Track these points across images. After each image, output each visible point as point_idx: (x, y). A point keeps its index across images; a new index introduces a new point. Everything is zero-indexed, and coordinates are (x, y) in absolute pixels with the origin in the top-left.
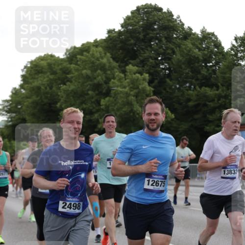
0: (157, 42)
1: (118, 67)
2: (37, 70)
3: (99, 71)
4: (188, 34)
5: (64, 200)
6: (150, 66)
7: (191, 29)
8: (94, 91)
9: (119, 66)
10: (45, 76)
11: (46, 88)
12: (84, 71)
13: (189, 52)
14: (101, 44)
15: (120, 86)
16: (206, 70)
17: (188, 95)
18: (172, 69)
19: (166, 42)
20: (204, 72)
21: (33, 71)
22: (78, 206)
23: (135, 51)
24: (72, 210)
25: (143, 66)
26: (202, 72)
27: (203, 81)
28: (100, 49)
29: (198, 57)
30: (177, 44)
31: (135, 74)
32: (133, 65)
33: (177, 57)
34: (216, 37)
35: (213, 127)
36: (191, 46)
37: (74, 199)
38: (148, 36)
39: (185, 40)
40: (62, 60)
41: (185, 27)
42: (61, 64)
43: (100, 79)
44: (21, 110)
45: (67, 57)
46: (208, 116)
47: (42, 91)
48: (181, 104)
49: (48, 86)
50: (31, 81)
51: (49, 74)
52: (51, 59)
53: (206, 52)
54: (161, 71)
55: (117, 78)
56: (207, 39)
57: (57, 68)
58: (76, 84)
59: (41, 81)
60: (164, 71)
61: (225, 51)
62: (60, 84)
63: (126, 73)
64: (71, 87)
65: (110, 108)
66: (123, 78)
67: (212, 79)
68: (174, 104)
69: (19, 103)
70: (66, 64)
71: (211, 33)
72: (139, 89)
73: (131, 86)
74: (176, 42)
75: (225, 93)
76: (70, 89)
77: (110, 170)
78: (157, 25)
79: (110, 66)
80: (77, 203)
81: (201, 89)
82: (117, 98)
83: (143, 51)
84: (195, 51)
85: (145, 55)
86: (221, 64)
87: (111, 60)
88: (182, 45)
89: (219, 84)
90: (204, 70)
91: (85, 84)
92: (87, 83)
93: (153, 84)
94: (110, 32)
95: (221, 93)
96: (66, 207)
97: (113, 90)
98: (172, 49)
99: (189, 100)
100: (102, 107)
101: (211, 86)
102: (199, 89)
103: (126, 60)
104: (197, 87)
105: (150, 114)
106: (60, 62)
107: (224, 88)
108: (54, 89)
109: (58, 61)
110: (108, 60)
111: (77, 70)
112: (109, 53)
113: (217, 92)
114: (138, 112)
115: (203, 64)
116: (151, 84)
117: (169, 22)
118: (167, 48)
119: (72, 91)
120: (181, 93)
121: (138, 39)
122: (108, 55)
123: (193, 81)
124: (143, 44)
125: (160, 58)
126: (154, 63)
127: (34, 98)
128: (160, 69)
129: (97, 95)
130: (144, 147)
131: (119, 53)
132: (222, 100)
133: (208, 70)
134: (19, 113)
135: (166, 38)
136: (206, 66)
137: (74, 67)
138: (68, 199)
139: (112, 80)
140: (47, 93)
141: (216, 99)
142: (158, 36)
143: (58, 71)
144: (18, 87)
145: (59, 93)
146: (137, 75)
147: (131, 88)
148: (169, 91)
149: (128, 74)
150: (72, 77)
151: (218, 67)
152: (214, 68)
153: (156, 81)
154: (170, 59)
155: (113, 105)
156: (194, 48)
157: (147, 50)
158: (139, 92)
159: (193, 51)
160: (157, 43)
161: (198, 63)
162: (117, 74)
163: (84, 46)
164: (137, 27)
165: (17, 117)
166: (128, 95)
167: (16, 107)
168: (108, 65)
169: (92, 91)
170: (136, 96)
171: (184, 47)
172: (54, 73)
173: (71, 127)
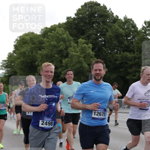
0: (97, 24)
2: (23, 42)
3: (62, 42)
4: (116, 20)
6: (93, 39)
7: (117, 17)
8: (58, 55)
9: (74, 39)
10: (29, 45)
11: (29, 53)
12: (52, 43)
13: (117, 31)
14: (63, 26)
15: (75, 51)
16: (127, 42)
17: (116, 57)
18: (106, 41)
19: (103, 24)
20: (126, 43)
21: (21, 42)
22: (51, 123)
23: (84, 30)
24: (47, 126)
25: (89, 39)
26: (125, 43)
27: (125, 48)
28: (62, 29)
29: (122, 34)
30: (109, 26)
31: (83, 44)
32: (82, 39)
33: (109, 34)
34: (133, 22)
35: (131, 76)
36: (118, 27)
37: (49, 119)
38: (91, 21)
39: (114, 23)
40: (39, 35)
41: (114, 15)
42: (38, 38)
43: (62, 47)
44: (14, 66)
45: (42, 34)
46: (128, 70)
47: (27, 55)
48: (111, 62)
49: (30, 51)
50: (20, 48)
51: (31, 44)
52: (32, 35)
53: (127, 31)
54: (100, 42)
55: (73, 47)
56: (127, 23)
57: (36, 41)
58: (47, 50)
59: (26, 49)
60: (101, 42)
61: (139, 30)
62: (38, 50)
63: (78, 44)
65: (68, 65)
66: (76, 46)
67: (131, 47)
68: (108, 62)
69: (12, 62)
70: (41, 38)
71: (130, 19)
72: (86, 53)
73: (81, 51)
74: (108, 24)
75: (139, 55)
76: (44, 53)
77: (70, 104)
78: (97, 14)
79: (68, 39)
80: (51, 121)
81: (124, 53)
82: (73, 59)
83: (89, 30)
85: (90, 32)
86: (136, 38)
87: (69, 35)
89: (135, 50)
90: (125, 41)
91: (53, 50)
92: (54, 50)
93: (95, 50)
94: (68, 18)
95: (136, 55)
96: (44, 124)
97: (70, 54)
98: (106, 29)
99: (117, 60)
100: (63, 64)
101: (130, 51)
102: (123, 53)
103: (78, 35)
104: (122, 52)
105: (96, 70)
106: (37, 37)
107: (138, 53)
108: (34, 53)
109: (36, 36)
110: (67, 35)
111: (48, 42)
112: (68, 31)
113: (133, 55)
114: (86, 67)
115: (125, 38)
116: (93, 50)
117: (104, 12)
118: (103, 28)
119: (45, 54)
120: (112, 56)
121: (85, 23)
122: (67, 32)
123: (119, 48)
124: (88, 26)
125: (99, 35)
126: (95, 37)
127: (22, 59)
128: (99, 41)
129: (60, 57)
130: (91, 92)
131: (74, 31)
132: (137, 60)
133: (128, 42)
134: (13, 68)
135: (102, 22)
136: (127, 39)
137: (46, 40)
138: (45, 119)
139: (70, 48)
140: (30, 56)
141: (133, 59)
142: (98, 20)
143: (37, 42)
144: (12, 52)
145: (37, 56)
146: (85, 45)
148: (104, 54)
149: (79, 44)
150: (45, 46)
151: (135, 40)
152: (132, 40)
153: (96, 49)
154: (105, 35)
155: (70, 63)
156: (119, 28)
157: (91, 29)
158: (86, 55)
159: (119, 30)
160: (97, 25)
161: (122, 37)
162: (72, 44)
163: (52, 27)
164: (85, 15)
165: (11, 71)
166: (79, 57)
167: (11, 64)
168: (67, 38)
169: (57, 54)
170: (84, 57)
171: (113, 27)
172: (34, 43)
173: (47, 75)
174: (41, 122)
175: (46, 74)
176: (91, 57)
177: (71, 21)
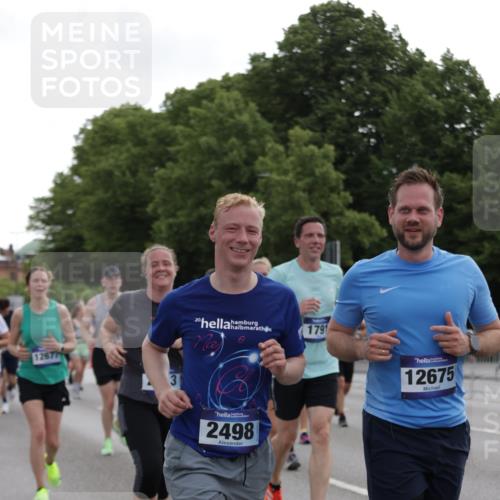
0: (352, 80)
1: (272, 132)
2: (105, 137)
3: (233, 140)
4: (415, 64)
5: (211, 415)
6: (339, 129)
7: (421, 54)
8: (223, 181)
9: (275, 129)
10: (124, 148)
11: (124, 174)
12: (203, 140)
13: (418, 101)
14: (237, 85)
15: (278, 169)
16: (452, 138)
18: (383, 135)
19: (371, 80)
20: (448, 141)
21: (97, 139)
22: (248, 430)
23: (310, 99)
24: (231, 440)
25: (324, 130)
26: (445, 142)
27: (446, 161)
28: (236, 94)
29: (435, 112)
30: (392, 85)
31: (306, 145)
32: (303, 128)
33: (392, 111)
34: (473, 71)
36: (422, 88)
37: (235, 415)
38: (333, 68)
39: (411, 77)
40: (158, 116)
42: (155, 125)
43: (236, 155)
44: (74, 219)
45: (168, 111)
47: (116, 180)
49: (129, 169)
50: (93, 159)
51: (129, 144)
52: (133, 115)
53: (452, 101)
54: (361, 140)
55: (271, 154)
56: (454, 74)
57: (147, 133)
58: (185, 166)
59: (113, 160)
60: (365, 140)
61: (492, 99)
62: (154, 165)
63: (289, 144)
64: (175, 171)
66: (282, 153)
69: (69, 204)
70: (164, 125)
71: (463, 62)
72: (315, 176)
73: (299, 169)
74: (392, 80)
76: (173, 176)
78: (353, 45)
79: (255, 130)
80: (244, 424)
81: (442, 176)
83: (325, 99)
84: (430, 98)
85: (328, 107)
86: (482, 126)
87: (258, 117)
88: (403, 87)
90: (447, 137)
91: (206, 165)
92: (210, 164)
93: (344, 167)
94: (255, 59)
96: (217, 433)
97: (262, 178)
98: (383, 94)
103: (288, 116)
105: (406, 210)
106: (152, 121)
108: (141, 175)
109: (148, 118)
110: (252, 116)
111: (187, 137)
112: (254, 101)
115: (447, 126)
116: (339, 167)
117: (376, 40)
118: (374, 92)
119: (178, 179)
121: (313, 74)
122: (253, 106)
123: (426, 160)
124: (323, 84)
125: (357, 114)
126: (346, 123)
127: (101, 194)
128: (357, 136)
129: (229, 188)
130: (382, 291)
131: (274, 102)
133: (456, 137)
134: (70, 224)
135: (371, 72)
136: (453, 130)
137: (181, 131)
138: (221, 415)
139: (261, 158)
140: (126, 184)
142: (355, 67)
143: (150, 139)
144: (66, 171)
145: (152, 185)
146: (312, 147)
147: (299, 173)
148: (376, 180)
149: (293, 145)
150: (178, 152)
151: (478, 131)
152: (469, 134)
153: (350, 160)
154: (377, 114)
156: (427, 91)
157: (333, 96)
158: (315, 183)
159: (425, 99)
160: (351, 83)
161: (436, 123)
162: (269, 145)
163: (202, 88)
164: (311, 50)
165: (65, 233)
166: (292, 188)
167: (63, 212)
168: (251, 127)
169: (219, 178)
170: (310, 190)
171: (407, 90)
172: (141, 143)
173: (232, 241)
174: (204, 426)
175: (229, 236)
176: (333, 190)
177: (265, 68)
